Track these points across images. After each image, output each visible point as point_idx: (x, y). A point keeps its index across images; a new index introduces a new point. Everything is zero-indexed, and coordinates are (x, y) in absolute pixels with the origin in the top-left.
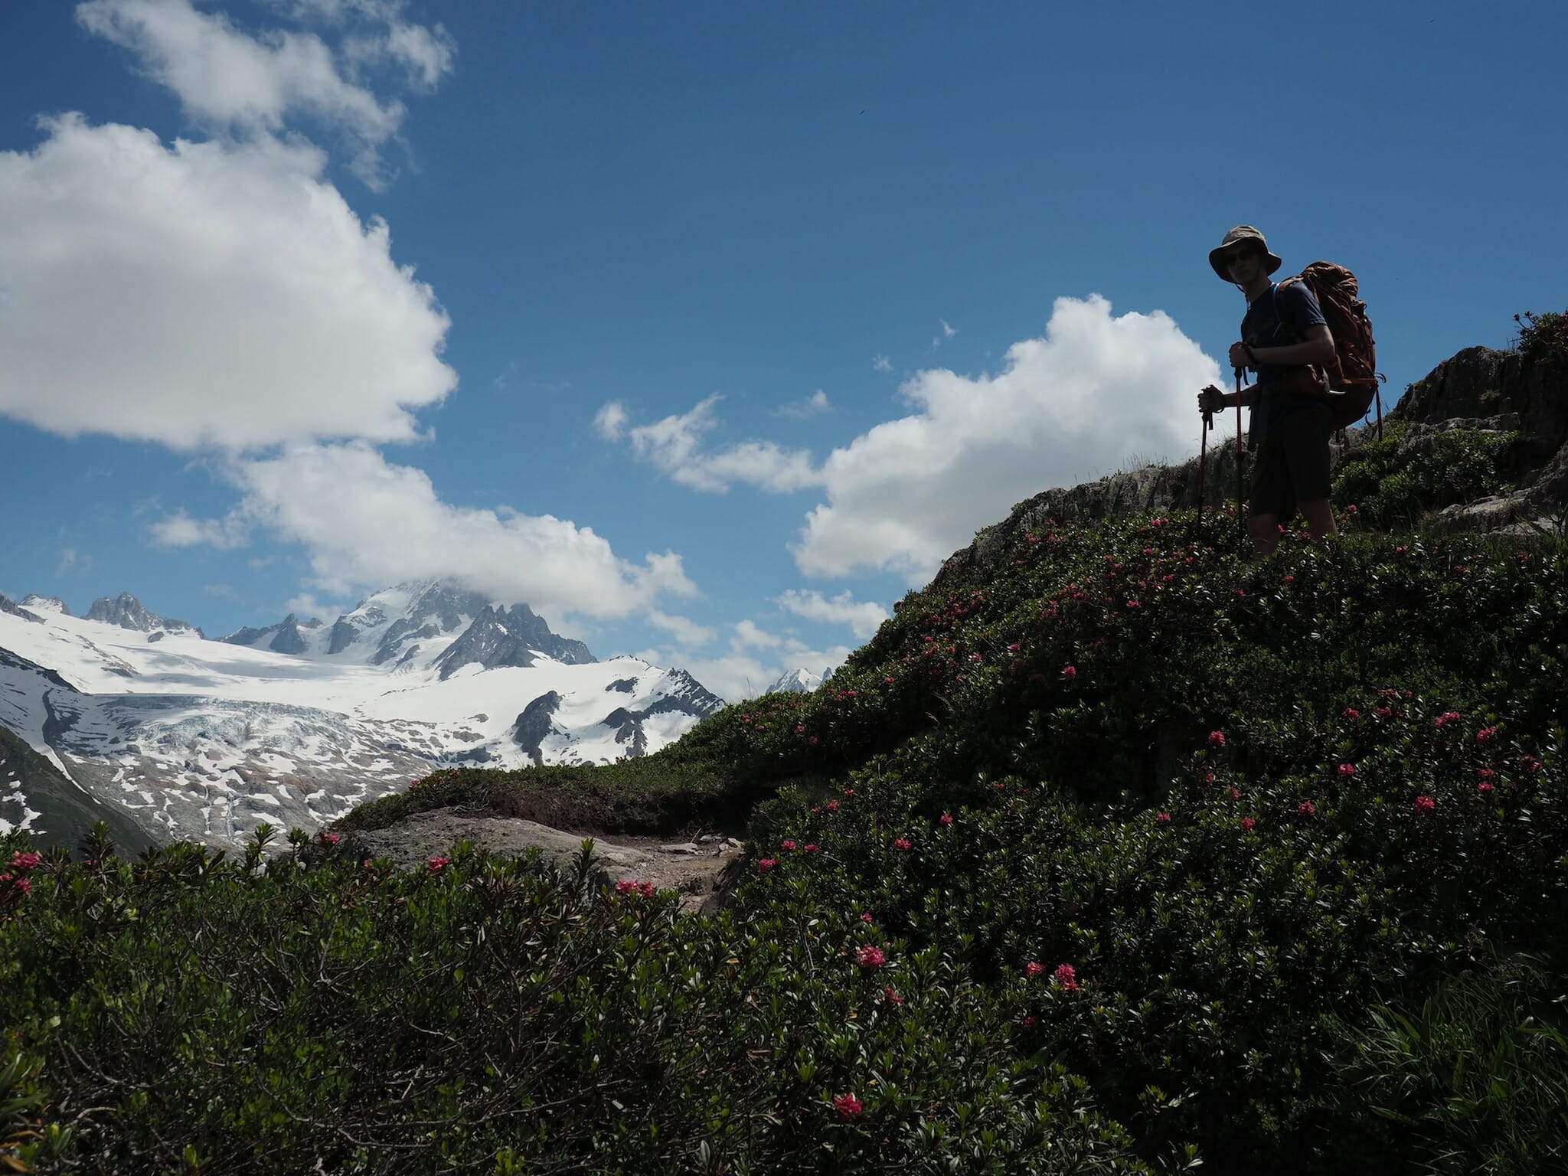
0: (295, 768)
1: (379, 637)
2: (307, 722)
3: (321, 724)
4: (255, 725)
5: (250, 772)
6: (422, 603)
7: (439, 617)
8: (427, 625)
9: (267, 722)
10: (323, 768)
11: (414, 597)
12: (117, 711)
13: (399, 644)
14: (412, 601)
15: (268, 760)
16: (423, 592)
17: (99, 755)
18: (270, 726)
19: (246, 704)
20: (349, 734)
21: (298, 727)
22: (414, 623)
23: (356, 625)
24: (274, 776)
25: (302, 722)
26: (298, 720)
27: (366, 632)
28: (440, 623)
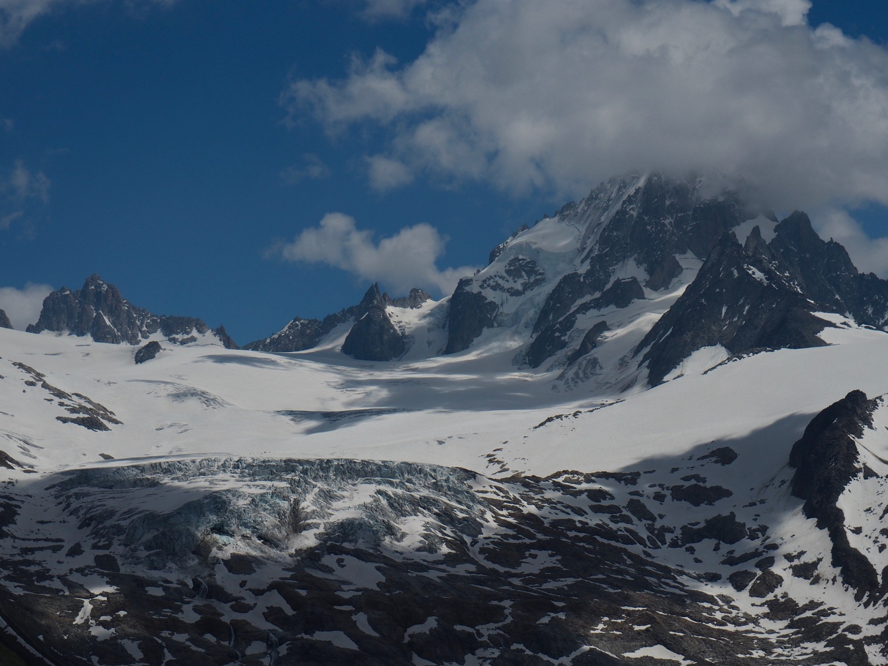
0: (383, 579)
1: (532, 313)
2: (400, 491)
3: (425, 493)
4: (308, 504)
5: (303, 593)
6: (604, 240)
7: (639, 263)
8: (618, 281)
9: (328, 496)
10: (433, 575)
11: (590, 231)
12: (77, 496)
13: (569, 323)
14: (586, 237)
15: (335, 566)
16: (605, 219)
17: (51, 578)
18: (336, 504)
19: (289, 465)
20: (478, 508)
21: (384, 502)
22: (594, 280)
23: (490, 295)
24: (346, 595)
25: (390, 490)
26: (382, 487)
27: (510, 306)
28: (641, 275)
